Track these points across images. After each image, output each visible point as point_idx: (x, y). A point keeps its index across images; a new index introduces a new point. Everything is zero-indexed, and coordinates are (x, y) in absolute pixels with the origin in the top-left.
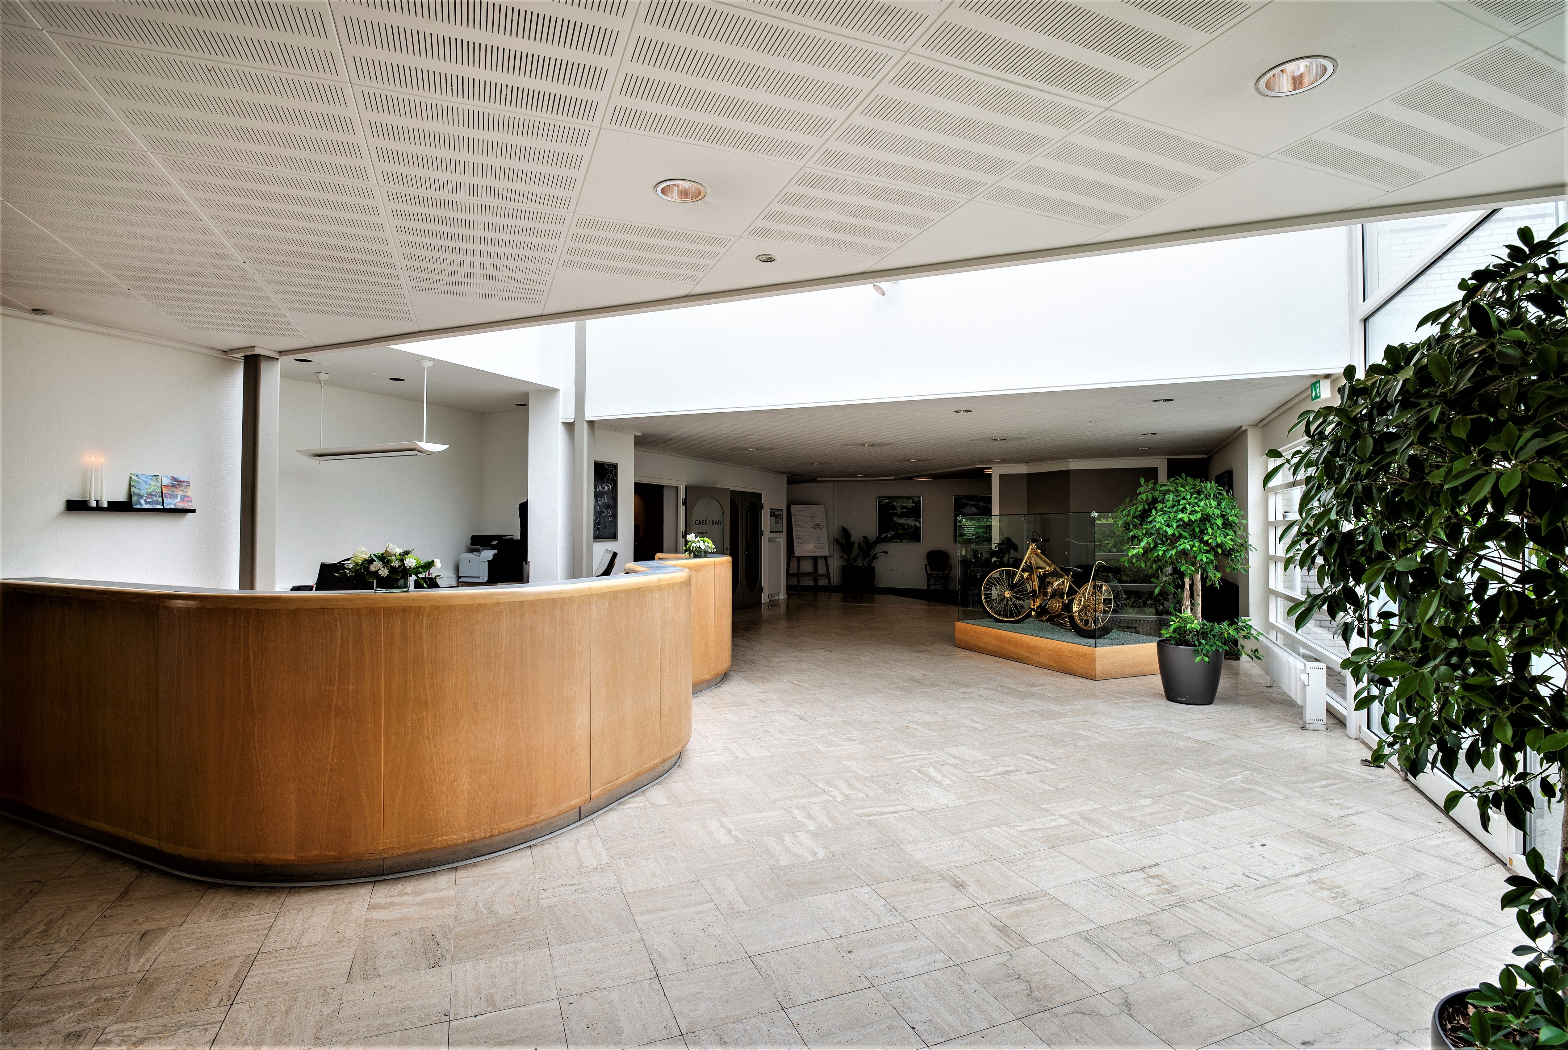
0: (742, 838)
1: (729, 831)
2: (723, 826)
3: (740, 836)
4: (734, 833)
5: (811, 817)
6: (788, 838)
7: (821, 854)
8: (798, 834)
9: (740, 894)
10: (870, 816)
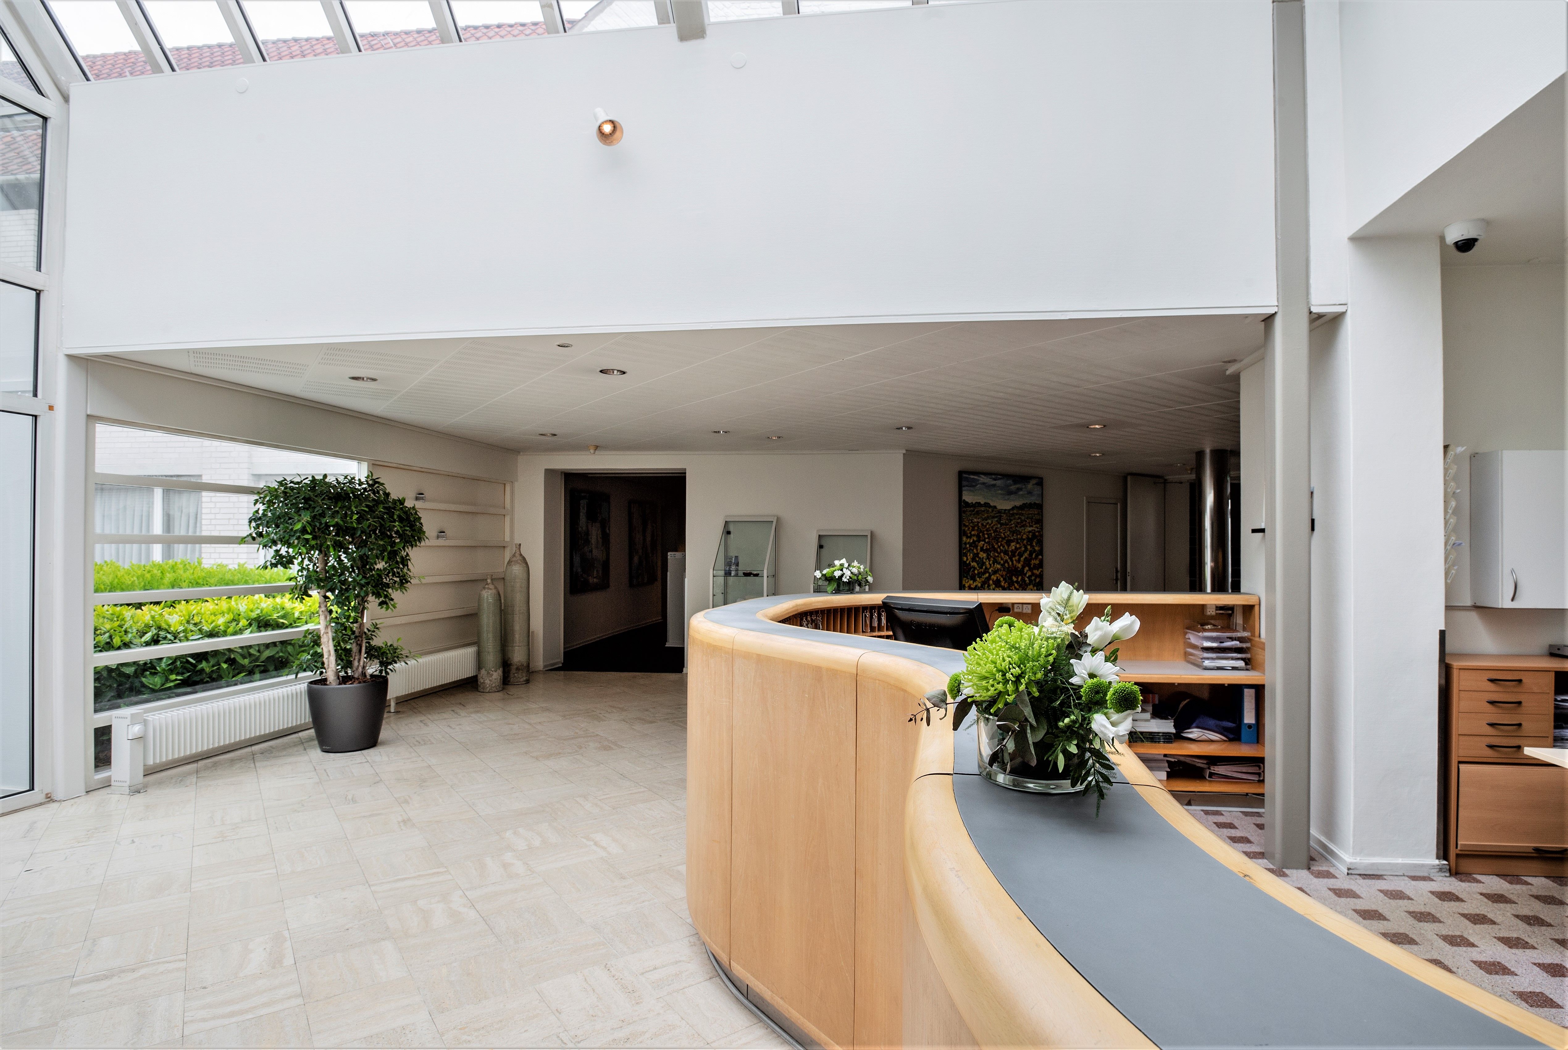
0: (582, 839)
1: (596, 844)
2: (604, 848)
3: (585, 841)
4: (592, 843)
5: (505, 866)
6: (537, 842)
7: (508, 834)
8: (526, 848)
9: (581, 805)
10: (433, 874)
